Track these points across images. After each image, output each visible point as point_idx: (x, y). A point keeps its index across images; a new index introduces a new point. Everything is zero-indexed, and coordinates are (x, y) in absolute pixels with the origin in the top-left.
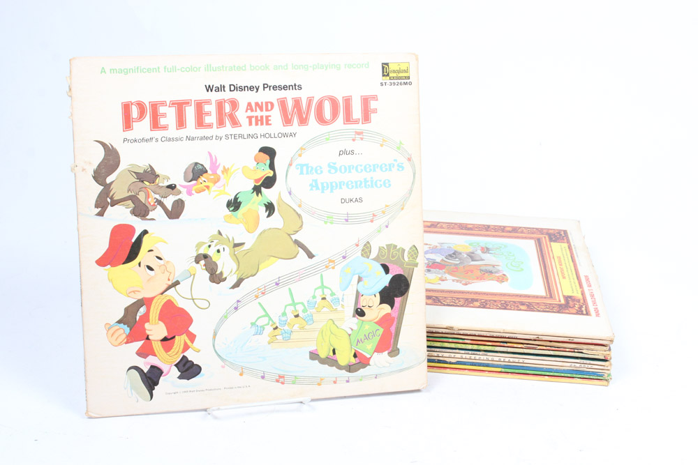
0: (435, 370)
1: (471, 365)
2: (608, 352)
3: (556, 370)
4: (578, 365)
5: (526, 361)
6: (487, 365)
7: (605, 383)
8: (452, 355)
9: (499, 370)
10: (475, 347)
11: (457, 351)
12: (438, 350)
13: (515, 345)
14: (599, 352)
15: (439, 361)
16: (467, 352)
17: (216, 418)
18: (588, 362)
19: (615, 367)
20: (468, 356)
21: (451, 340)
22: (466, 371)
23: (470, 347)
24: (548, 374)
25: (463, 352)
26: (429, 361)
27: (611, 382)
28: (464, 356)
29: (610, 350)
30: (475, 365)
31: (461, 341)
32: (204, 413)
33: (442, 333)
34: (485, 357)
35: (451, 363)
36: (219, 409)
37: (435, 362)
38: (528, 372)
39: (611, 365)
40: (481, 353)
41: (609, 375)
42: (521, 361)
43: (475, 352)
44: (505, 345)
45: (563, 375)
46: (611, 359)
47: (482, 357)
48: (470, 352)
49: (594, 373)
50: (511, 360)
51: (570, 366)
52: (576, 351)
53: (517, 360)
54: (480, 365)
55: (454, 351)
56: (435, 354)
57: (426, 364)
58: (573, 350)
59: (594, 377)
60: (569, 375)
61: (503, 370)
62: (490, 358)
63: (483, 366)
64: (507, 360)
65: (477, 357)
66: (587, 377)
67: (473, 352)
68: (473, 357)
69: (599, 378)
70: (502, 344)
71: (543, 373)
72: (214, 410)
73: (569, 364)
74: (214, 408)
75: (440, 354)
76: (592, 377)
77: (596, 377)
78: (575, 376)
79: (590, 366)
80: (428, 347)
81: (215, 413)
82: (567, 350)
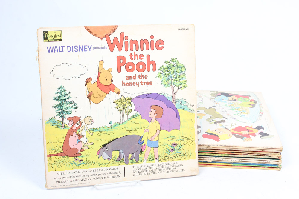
0: (202, 166)
1: (218, 163)
2: (280, 156)
3: (257, 164)
4: (266, 162)
5: (243, 160)
6: (226, 163)
7: (279, 169)
8: (210, 159)
9: (231, 165)
10: (220, 155)
11: (212, 157)
12: (203, 157)
13: (238, 154)
14: (276, 156)
15: (204, 162)
16: (216, 157)
17: (97, 189)
18: (271, 160)
19: (283, 162)
20: (217, 159)
21: (209, 152)
22: (216, 166)
23: (218, 155)
24: (253, 166)
25: (215, 157)
26: (199, 162)
27: (281, 168)
28: (215, 159)
29: (281, 154)
30: (220, 163)
31: (213, 152)
32: (92, 187)
33: (205, 149)
34: (225, 159)
35: (209, 162)
36: (99, 185)
37: (202, 162)
38: (244, 165)
39: (281, 161)
40: (223, 157)
41: (281, 165)
42: (241, 160)
43: (220, 157)
44: (234, 153)
45: (260, 166)
46: (281, 158)
47: (223, 159)
48: (218, 157)
49: (274, 165)
50: (236, 160)
51: (263, 162)
52: (265, 155)
53: (239, 160)
54: (222, 163)
55: (210, 157)
56: (202, 158)
57: (198, 163)
58: (264, 155)
59: (274, 167)
60: (263, 166)
61: (233, 165)
62: (227, 160)
63: (224, 163)
64: (234, 160)
65: (221, 159)
66: (271, 167)
67: (219, 157)
68: (219, 159)
69: (276, 167)
70: (232, 153)
71: (251, 166)
72: (96, 186)
73: (262, 161)
74: (96, 185)
75: (204, 159)
76: (273, 167)
77: (275, 167)
78: (265, 166)
79: (272, 162)
80: (199, 155)
81: (98, 187)
82: (262, 155)
